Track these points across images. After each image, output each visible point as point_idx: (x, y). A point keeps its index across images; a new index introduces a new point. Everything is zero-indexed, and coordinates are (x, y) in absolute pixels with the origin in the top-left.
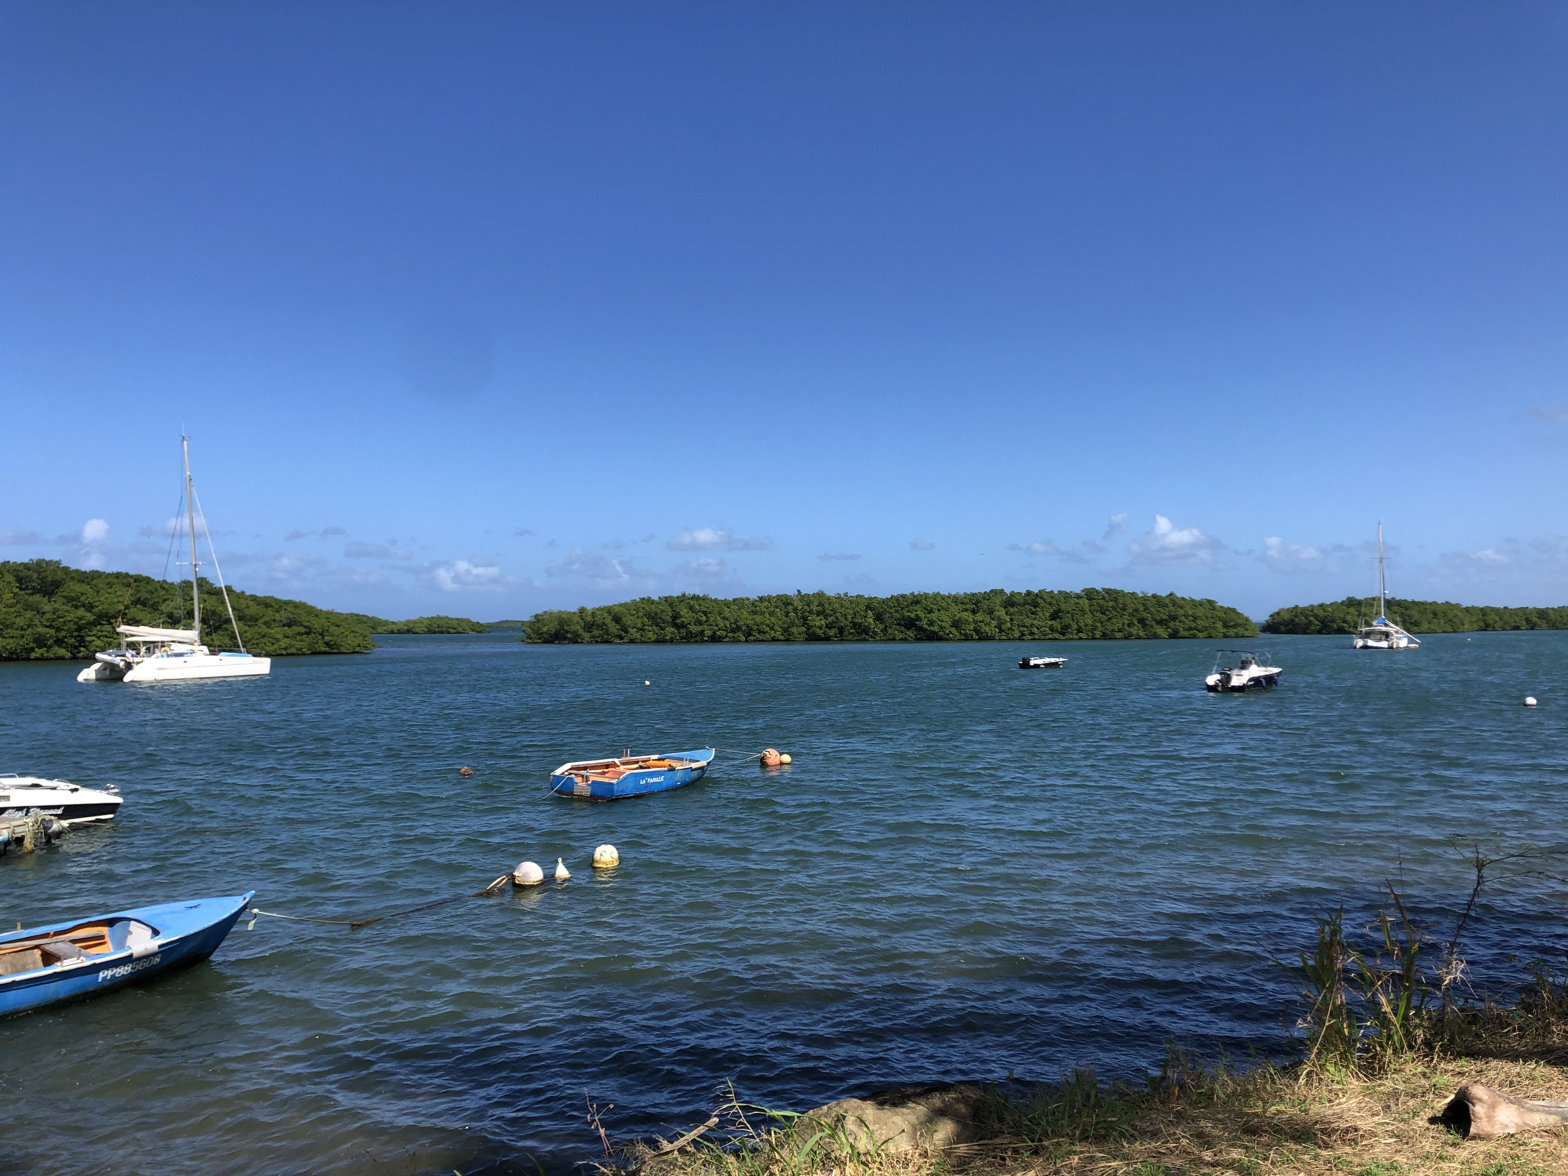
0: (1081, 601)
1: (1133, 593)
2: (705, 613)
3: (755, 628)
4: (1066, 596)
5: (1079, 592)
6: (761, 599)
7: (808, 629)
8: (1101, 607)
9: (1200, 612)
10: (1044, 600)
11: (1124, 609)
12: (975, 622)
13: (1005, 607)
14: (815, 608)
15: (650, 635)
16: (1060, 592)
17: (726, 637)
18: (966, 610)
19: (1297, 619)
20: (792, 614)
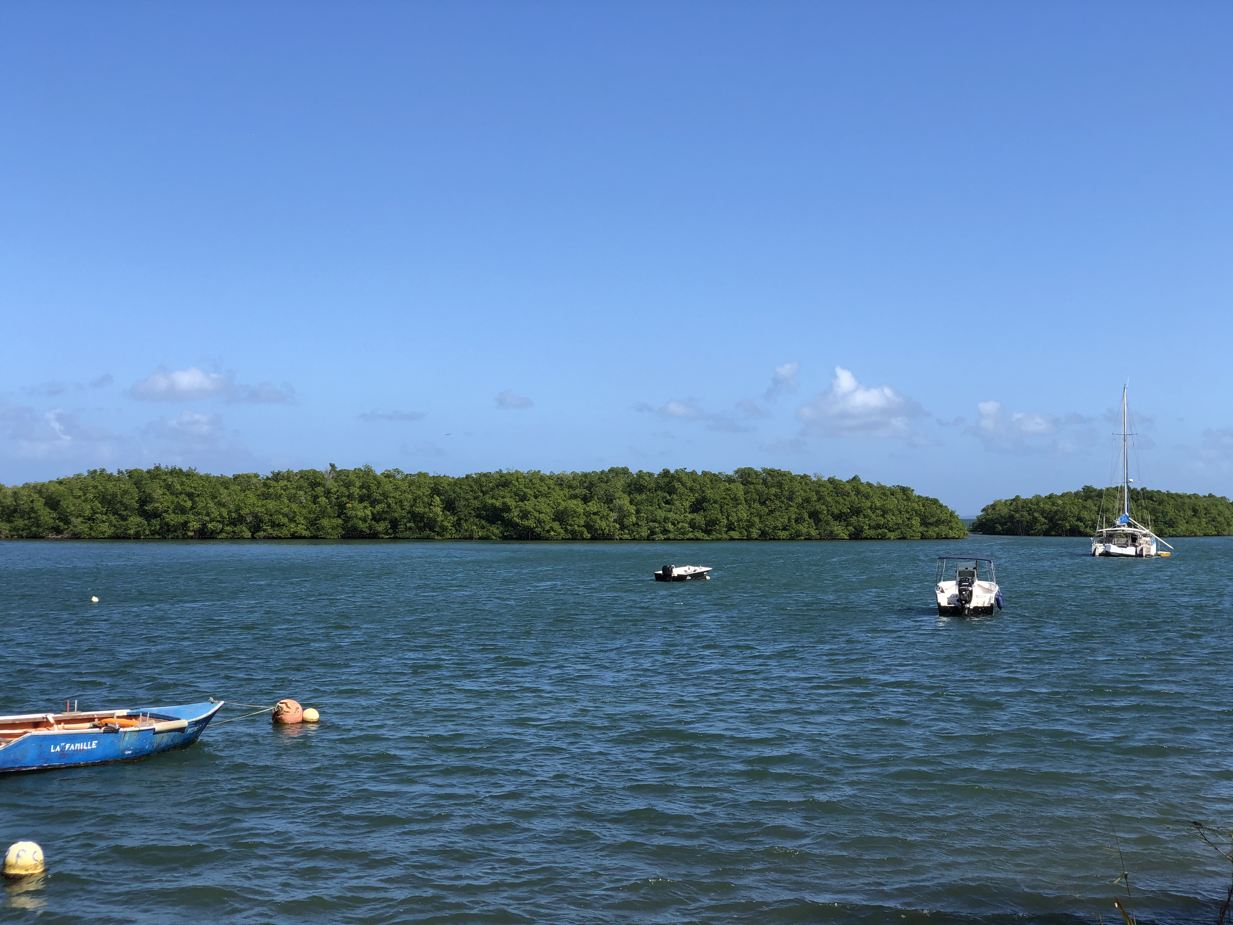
0: (732, 486)
1: (805, 477)
2: (190, 496)
3: (266, 518)
4: (714, 479)
5: (730, 473)
6: (277, 477)
7: (346, 522)
8: (760, 494)
9: (892, 503)
10: (683, 484)
11: (790, 499)
12: (587, 514)
13: (630, 494)
14: (356, 491)
15: (104, 527)
16: (705, 474)
17: (221, 531)
18: (575, 497)
19: (1017, 515)
20: (323, 500)
